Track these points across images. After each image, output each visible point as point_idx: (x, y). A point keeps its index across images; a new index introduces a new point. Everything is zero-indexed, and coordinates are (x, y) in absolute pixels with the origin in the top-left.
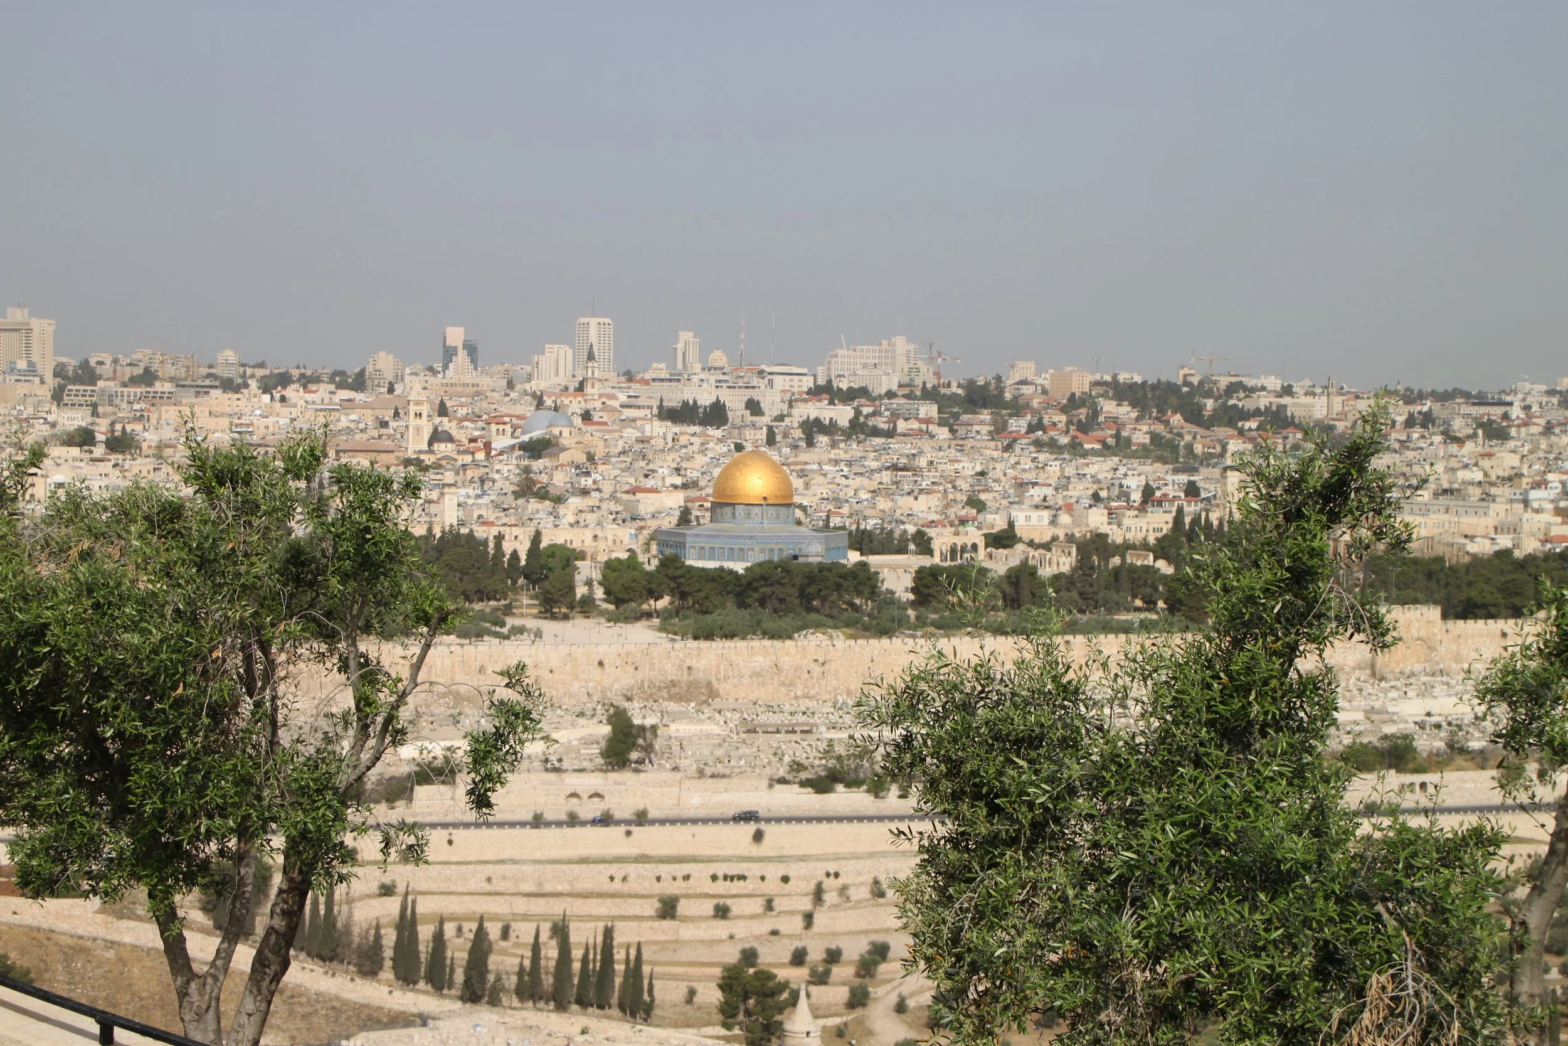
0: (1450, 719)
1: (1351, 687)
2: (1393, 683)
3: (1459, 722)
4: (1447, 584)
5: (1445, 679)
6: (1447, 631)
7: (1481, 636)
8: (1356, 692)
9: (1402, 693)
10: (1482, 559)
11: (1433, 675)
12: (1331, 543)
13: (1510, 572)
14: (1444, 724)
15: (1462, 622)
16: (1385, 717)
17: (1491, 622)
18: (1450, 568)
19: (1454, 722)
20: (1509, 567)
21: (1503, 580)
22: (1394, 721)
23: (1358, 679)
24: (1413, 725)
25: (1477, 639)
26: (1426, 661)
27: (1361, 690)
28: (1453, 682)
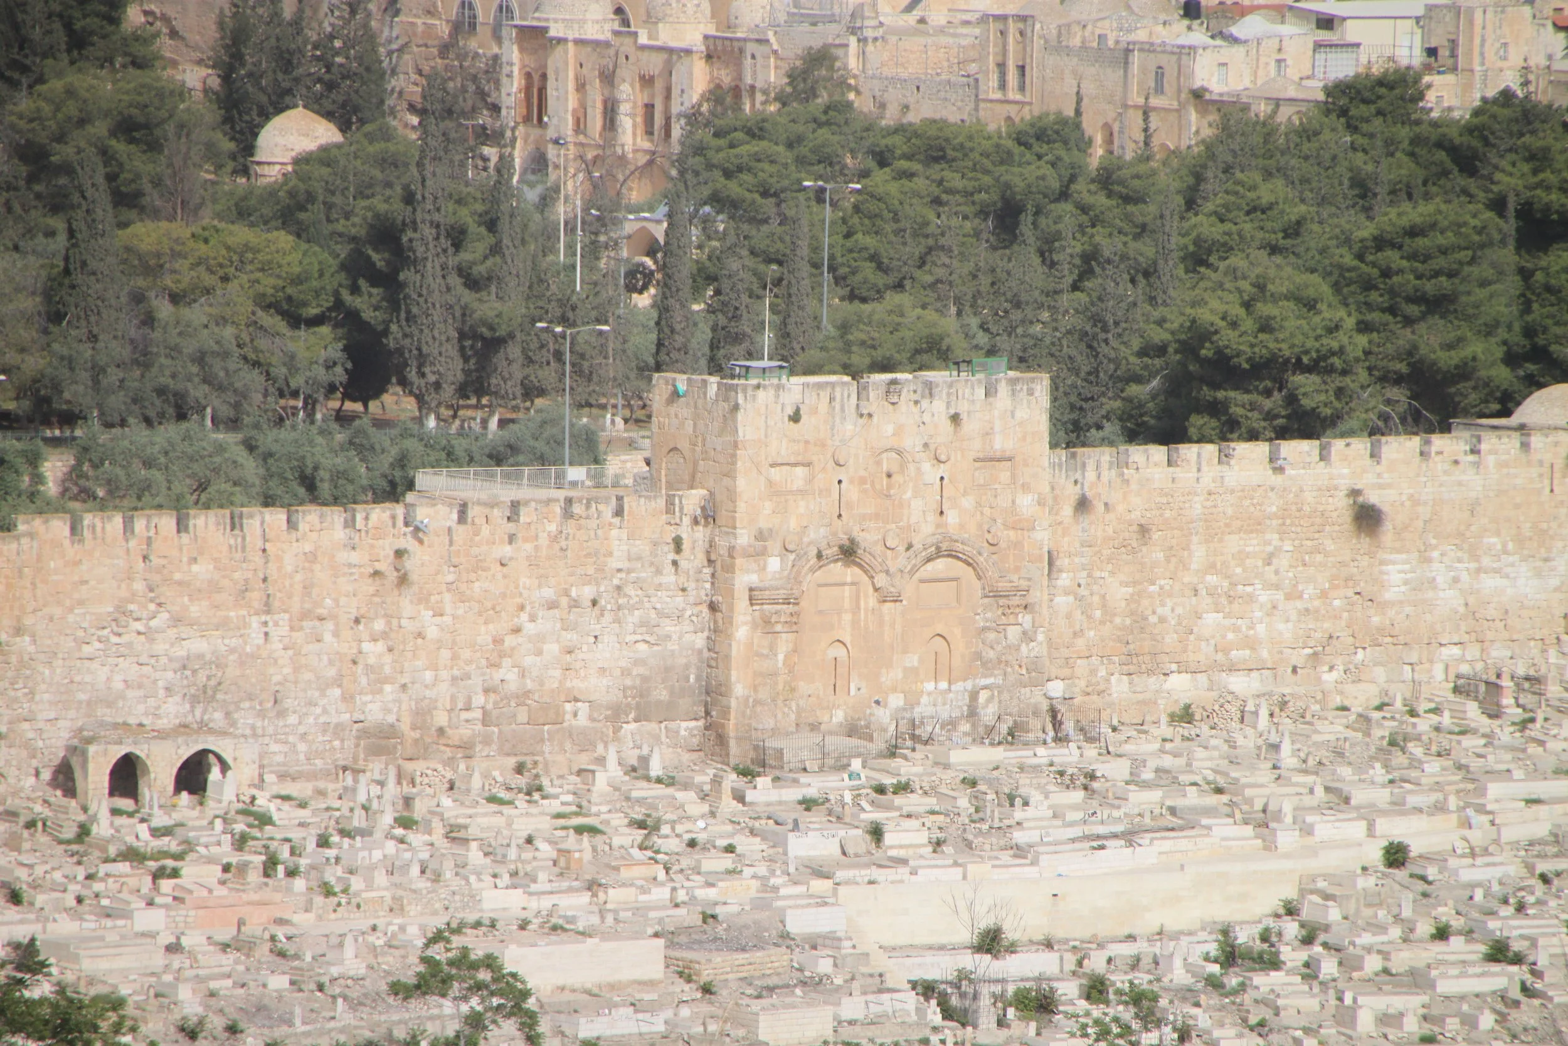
0: (1096, 963)
1: (600, 811)
2: (813, 786)
3: (1142, 979)
4: (1089, 263)
5: (1069, 756)
6: (1083, 505)
7: (1255, 525)
8: (626, 838)
9: (857, 838)
10: (1267, 129)
11: (1013, 736)
12: (513, 56)
13: (1405, 192)
14: (1069, 990)
15: (1158, 452)
16: (775, 960)
17: (1297, 450)
18: (1106, 179)
19: (1119, 980)
20: (1401, 168)
21: (1366, 231)
22: (814, 984)
23: (637, 770)
24: (911, 1000)
25: (1233, 543)
26: (980, 662)
27: (646, 825)
28: (1114, 770)
